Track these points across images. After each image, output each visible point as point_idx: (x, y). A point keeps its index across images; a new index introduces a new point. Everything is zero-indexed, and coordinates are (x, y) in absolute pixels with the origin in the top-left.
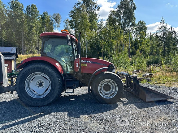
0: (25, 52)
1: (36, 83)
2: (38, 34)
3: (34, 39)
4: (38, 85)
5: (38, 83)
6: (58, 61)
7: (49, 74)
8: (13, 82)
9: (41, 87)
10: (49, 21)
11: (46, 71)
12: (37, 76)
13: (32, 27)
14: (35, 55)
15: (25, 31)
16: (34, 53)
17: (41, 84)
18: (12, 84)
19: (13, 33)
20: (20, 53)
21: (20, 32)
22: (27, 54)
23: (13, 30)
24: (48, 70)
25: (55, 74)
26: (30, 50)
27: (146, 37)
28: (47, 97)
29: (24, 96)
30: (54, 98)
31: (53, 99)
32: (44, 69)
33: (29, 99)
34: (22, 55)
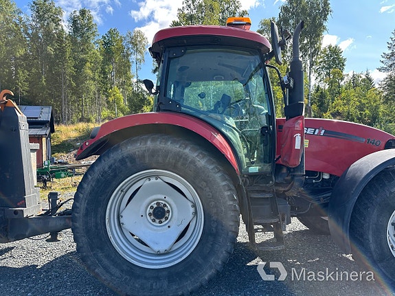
0: (68, 120)
1: (143, 208)
2: (97, 77)
3: (88, 91)
4: (150, 214)
5: (152, 207)
6: (220, 127)
7: (196, 179)
8: (58, 201)
9: (161, 222)
10: (121, 49)
11: (183, 164)
12: (147, 182)
13: (84, 61)
14: (92, 126)
15: (69, 70)
16: (89, 121)
17: (159, 213)
18: (55, 207)
19: (41, 77)
20: (58, 123)
21: (58, 74)
22: (73, 123)
23: (42, 70)
24: (193, 162)
25: (219, 174)
26: (80, 114)
27: (343, 81)
28: (189, 265)
29: (106, 262)
30: (218, 268)
31: (213, 271)
32: (178, 156)
33: (122, 271)
34: (63, 126)
